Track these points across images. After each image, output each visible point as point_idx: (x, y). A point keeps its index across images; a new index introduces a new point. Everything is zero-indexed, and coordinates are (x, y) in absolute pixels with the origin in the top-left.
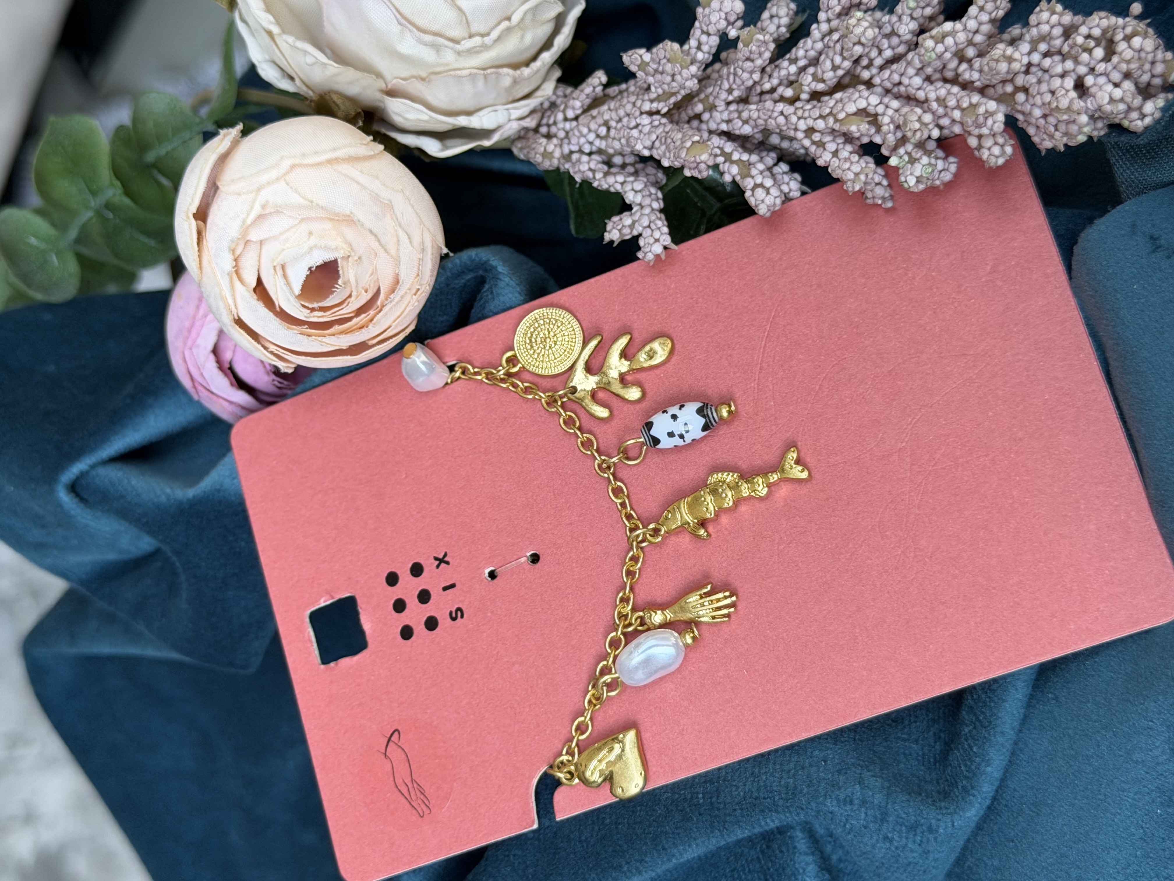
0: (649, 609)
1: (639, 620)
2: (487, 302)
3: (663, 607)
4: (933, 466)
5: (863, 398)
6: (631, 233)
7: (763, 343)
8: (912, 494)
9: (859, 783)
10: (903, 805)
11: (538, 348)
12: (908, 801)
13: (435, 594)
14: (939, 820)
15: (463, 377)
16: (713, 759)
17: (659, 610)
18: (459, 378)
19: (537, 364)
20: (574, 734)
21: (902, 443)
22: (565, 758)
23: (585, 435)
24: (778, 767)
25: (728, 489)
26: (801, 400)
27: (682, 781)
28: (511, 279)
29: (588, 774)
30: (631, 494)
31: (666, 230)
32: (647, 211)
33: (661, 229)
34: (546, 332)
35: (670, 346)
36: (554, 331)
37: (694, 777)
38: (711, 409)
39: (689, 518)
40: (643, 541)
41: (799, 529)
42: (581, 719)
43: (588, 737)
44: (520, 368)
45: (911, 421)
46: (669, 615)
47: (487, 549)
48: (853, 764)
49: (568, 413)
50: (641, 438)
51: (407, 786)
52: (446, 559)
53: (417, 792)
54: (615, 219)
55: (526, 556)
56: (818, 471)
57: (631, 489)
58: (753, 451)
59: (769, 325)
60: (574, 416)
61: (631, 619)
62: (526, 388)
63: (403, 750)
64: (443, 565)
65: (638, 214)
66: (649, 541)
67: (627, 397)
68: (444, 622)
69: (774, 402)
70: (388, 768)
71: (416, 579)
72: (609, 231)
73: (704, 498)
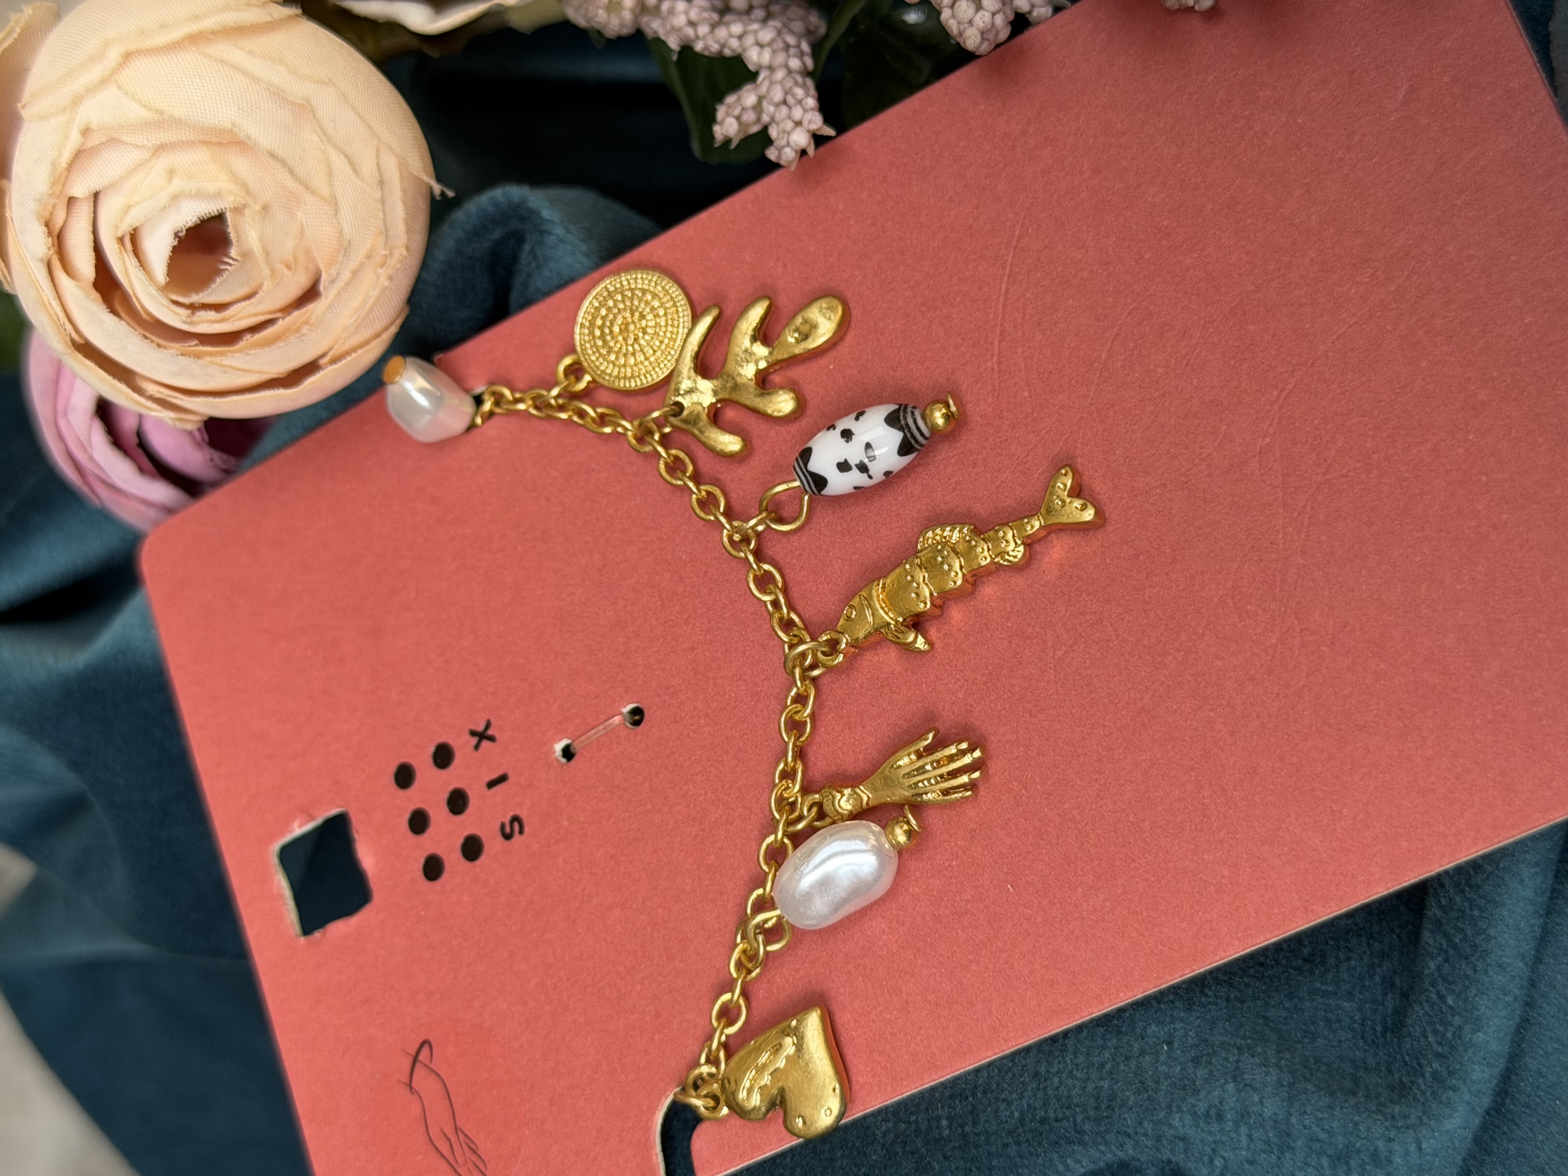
0: (830, 787)
1: (815, 810)
2: (529, 275)
3: (854, 781)
4: (1324, 474)
5: (1187, 365)
6: (759, 120)
7: (1004, 286)
8: (1290, 530)
9: (1234, 1078)
10: (1320, 1115)
11: (616, 343)
12: (1330, 1107)
13: (476, 794)
14: (1390, 1140)
15: (498, 410)
16: (965, 1053)
17: (847, 787)
18: (491, 414)
19: (615, 373)
20: (715, 1024)
21: (1264, 437)
22: (705, 1070)
23: (703, 487)
24: (1081, 1059)
25: (952, 555)
26: (1077, 382)
27: (912, 1098)
28: (569, 231)
29: (742, 1095)
30: (791, 585)
31: (811, 102)
32: (780, 74)
33: (804, 103)
34: (628, 315)
35: (840, 312)
36: (640, 310)
37: (932, 1089)
38: (913, 413)
39: (888, 617)
40: (813, 667)
41: (1089, 617)
42: (726, 997)
43: (741, 1030)
44: (589, 383)
45: (1280, 395)
46: (865, 795)
47: (555, 707)
48: (1223, 1045)
49: (673, 452)
50: (795, 480)
51: (448, 1138)
52: (490, 732)
53: (466, 1148)
54: (730, 99)
55: (621, 714)
56: (1115, 508)
57: (790, 575)
58: (998, 483)
59: (1011, 254)
60: (682, 455)
61: (801, 809)
62: (602, 416)
63: (438, 1075)
64: (485, 744)
65: (766, 83)
66: (824, 666)
67: (769, 411)
68: (493, 844)
69: (1030, 391)
70: (416, 1109)
71: (442, 772)
72: (721, 124)
73: (912, 577)
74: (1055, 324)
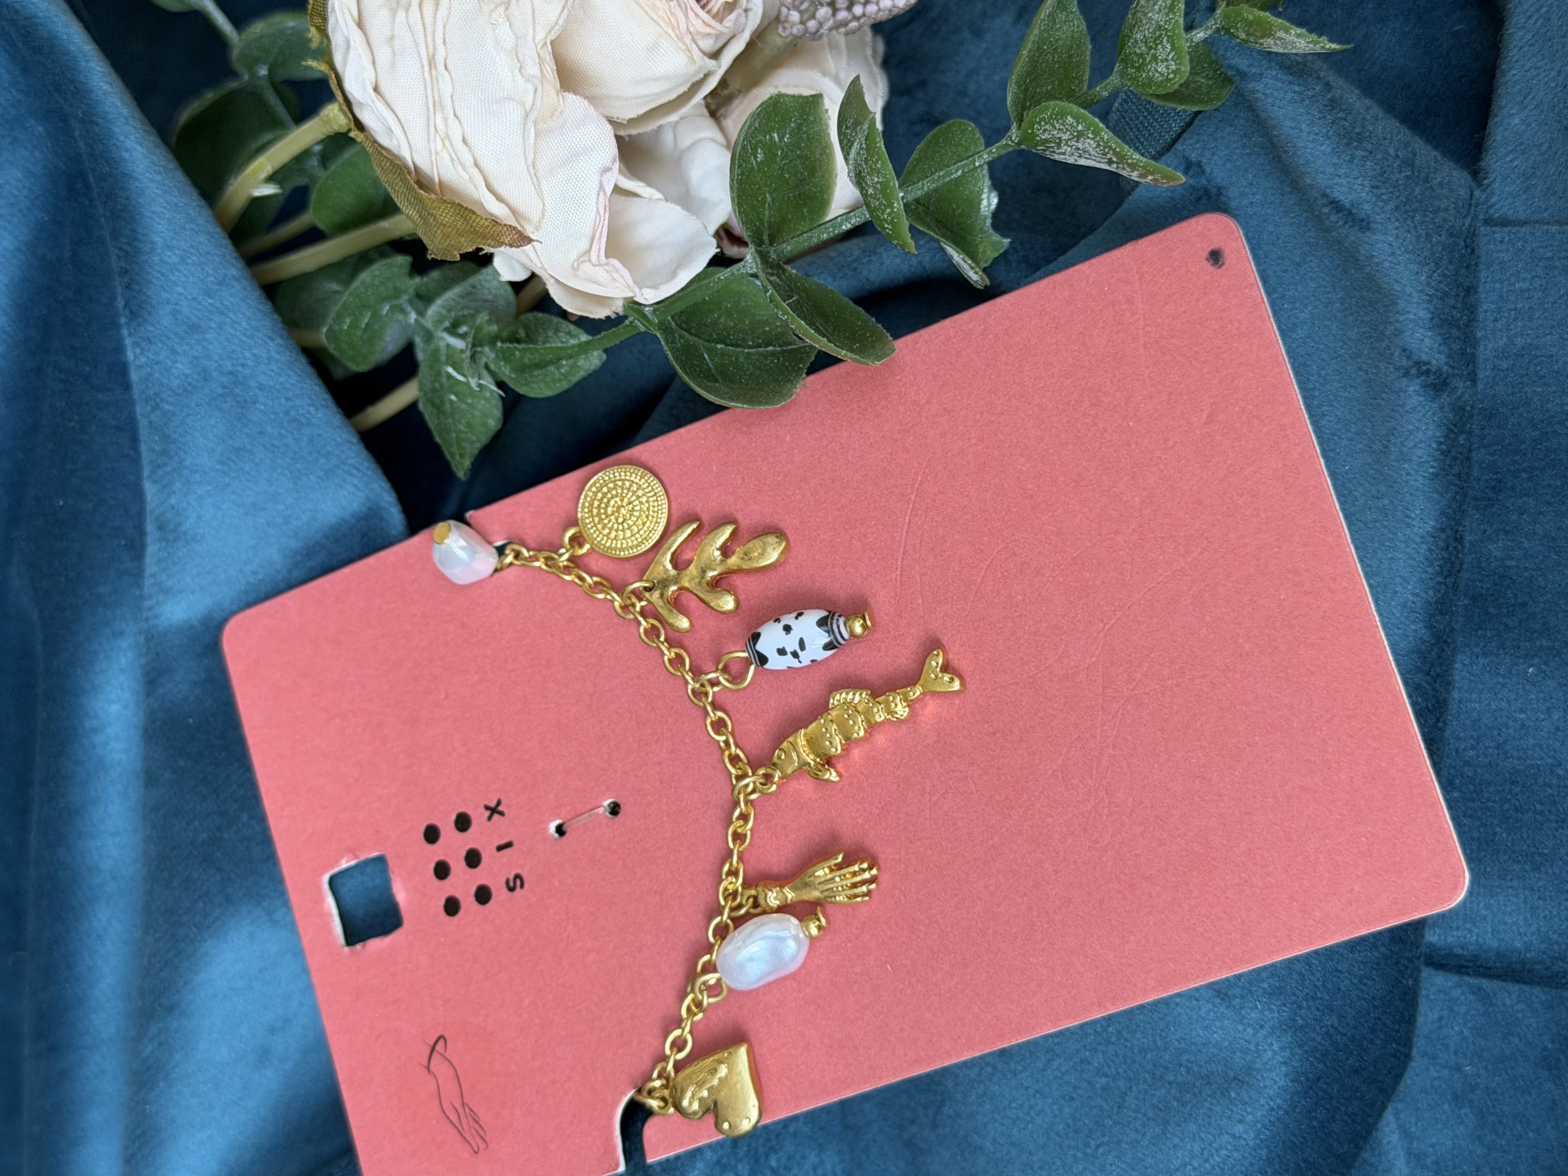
0: (765, 885)
1: (751, 901)
3: (779, 880)
4: (1133, 690)
5: (1039, 595)
7: (908, 517)
8: (1106, 728)
13: (487, 854)
15: (515, 562)
16: (848, 1084)
17: (777, 886)
18: (511, 564)
19: (609, 543)
20: (669, 1051)
21: (1091, 657)
22: (658, 1082)
23: (673, 650)
25: (855, 713)
26: (958, 597)
29: (685, 1103)
30: (737, 727)
34: (619, 500)
36: (629, 497)
38: (838, 620)
39: (810, 759)
40: (753, 792)
41: (957, 774)
42: (678, 1032)
43: (687, 1056)
44: (588, 549)
45: (1104, 628)
46: (789, 894)
47: (552, 795)
49: (650, 621)
50: (745, 653)
51: (457, 1111)
52: (500, 808)
53: (470, 1119)
55: (603, 806)
57: (738, 721)
59: (915, 493)
60: (658, 624)
61: (741, 898)
62: (595, 583)
63: (451, 1063)
64: (496, 817)
66: (761, 792)
68: (499, 893)
70: (432, 1086)
71: (462, 835)
73: (826, 728)
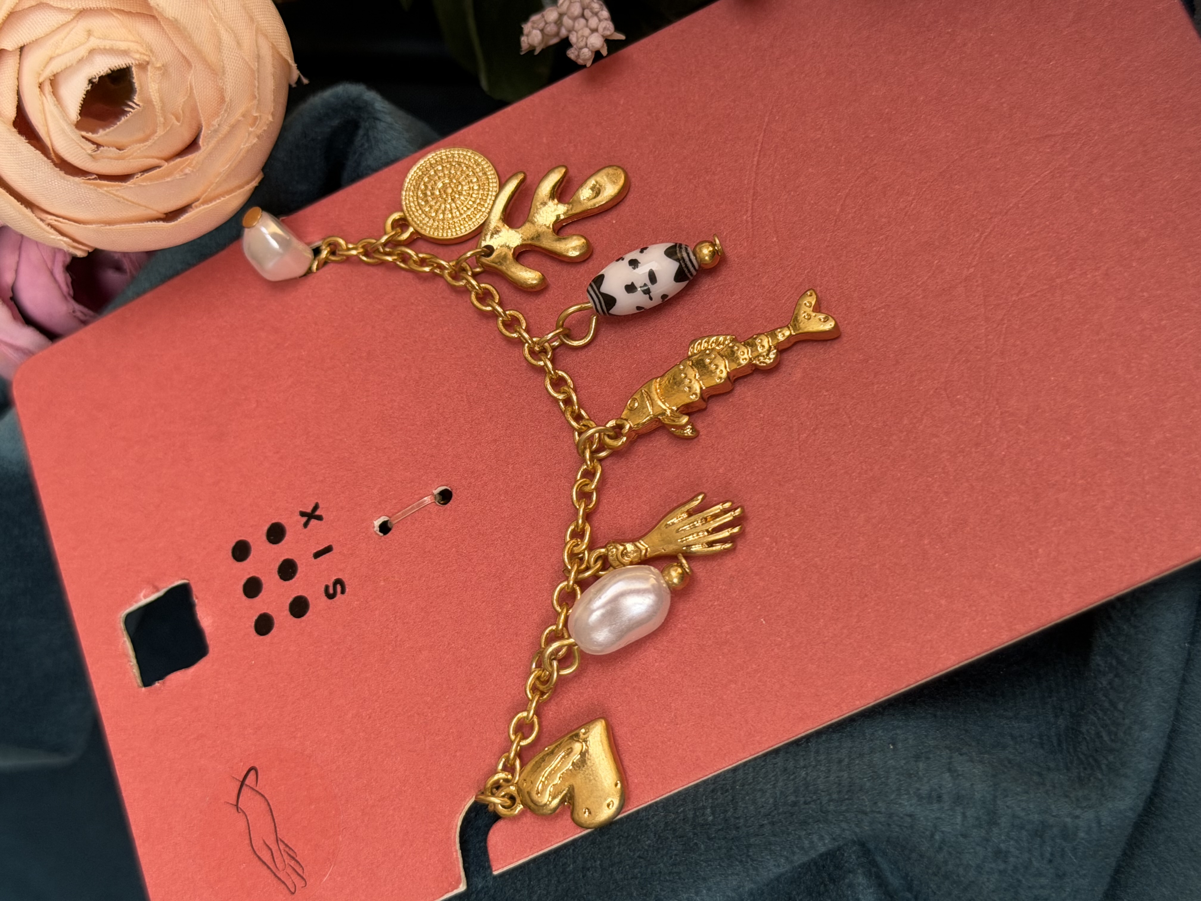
0: (615, 543)
1: (600, 561)
2: (362, 154)
3: (634, 538)
4: (1018, 295)
5: (905, 215)
6: (560, 32)
7: (755, 159)
8: (990, 337)
10: (1019, 798)
11: (436, 203)
12: (1026, 793)
13: (303, 565)
15: (333, 258)
16: (724, 756)
17: (629, 541)
18: (327, 261)
19: (435, 225)
21: (968, 268)
22: (502, 776)
23: (507, 313)
25: (718, 358)
26: (816, 230)
27: (679, 794)
29: (536, 794)
30: (578, 388)
31: (605, 14)
33: (599, 14)
34: (446, 181)
35: (621, 181)
36: (457, 177)
38: (686, 249)
39: (665, 407)
40: (601, 449)
41: (827, 408)
42: (523, 714)
43: (534, 741)
44: (412, 234)
45: (980, 236)
46: (644, 547)
47: (375, 491)
48: (937, 747)
49: (484, 285)
50: (588, 301)
51: (270, 849)
52: (318, 513)
53: (286, 856)
54: (535, 18)
55: (433, 494)
56: (848, 324)
57: (581, 381)
58: (752, 307)
59: (762, 135)
60: (490, 287)
61: (588, 561)
62: (423, 259)
63: (263, 796)
64: (313, 522)
66: (609, 448)
67: (563, 253)
68: (317, 602)
69: (777, 238)
70: (242, 825)
71: (275, 546)
72: (527, 35)
73: (685, 374)
74: (798, 187)
